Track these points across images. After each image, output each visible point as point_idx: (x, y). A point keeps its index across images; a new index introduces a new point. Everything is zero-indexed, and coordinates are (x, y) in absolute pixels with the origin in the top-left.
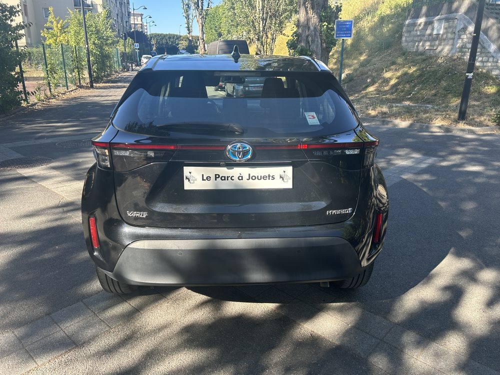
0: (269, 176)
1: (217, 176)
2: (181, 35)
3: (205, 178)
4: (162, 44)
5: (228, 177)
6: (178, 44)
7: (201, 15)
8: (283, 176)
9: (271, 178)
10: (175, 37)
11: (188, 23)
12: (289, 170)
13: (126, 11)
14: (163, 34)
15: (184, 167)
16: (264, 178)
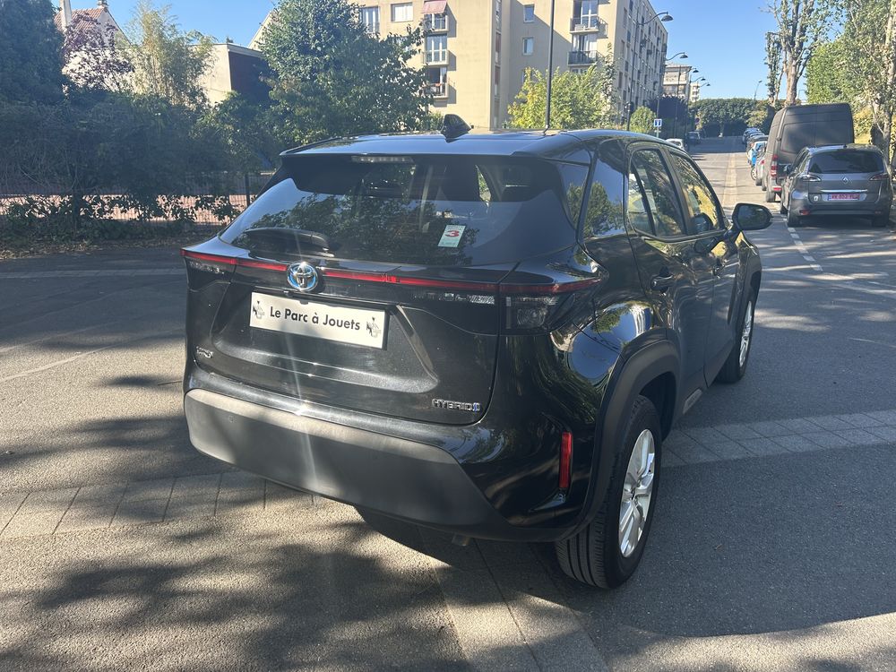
0: (353, 323)
1: (288, 312)
2: (757, 99)
3: (274, 313)
4: (718, 118)
5: (300, 316)
6: (748, 117)
7: (796, 59)
8: (371, 326)
9: (354, 326)
10: (746, 105)
11: (773, 77)
12: (380, 316)
13: (658, 64)
14: (721, 100)
15: (253, 294)
16: (346, 324)
